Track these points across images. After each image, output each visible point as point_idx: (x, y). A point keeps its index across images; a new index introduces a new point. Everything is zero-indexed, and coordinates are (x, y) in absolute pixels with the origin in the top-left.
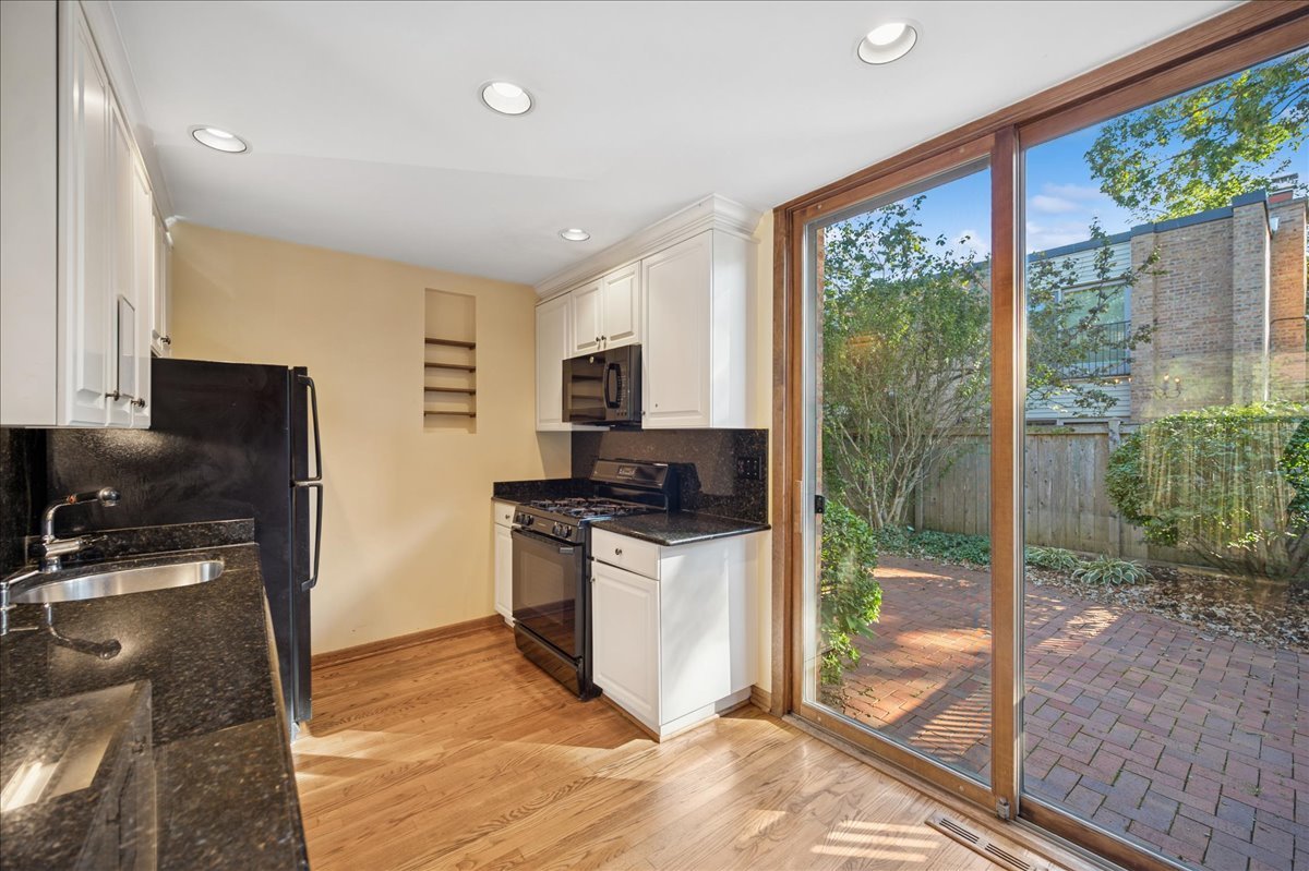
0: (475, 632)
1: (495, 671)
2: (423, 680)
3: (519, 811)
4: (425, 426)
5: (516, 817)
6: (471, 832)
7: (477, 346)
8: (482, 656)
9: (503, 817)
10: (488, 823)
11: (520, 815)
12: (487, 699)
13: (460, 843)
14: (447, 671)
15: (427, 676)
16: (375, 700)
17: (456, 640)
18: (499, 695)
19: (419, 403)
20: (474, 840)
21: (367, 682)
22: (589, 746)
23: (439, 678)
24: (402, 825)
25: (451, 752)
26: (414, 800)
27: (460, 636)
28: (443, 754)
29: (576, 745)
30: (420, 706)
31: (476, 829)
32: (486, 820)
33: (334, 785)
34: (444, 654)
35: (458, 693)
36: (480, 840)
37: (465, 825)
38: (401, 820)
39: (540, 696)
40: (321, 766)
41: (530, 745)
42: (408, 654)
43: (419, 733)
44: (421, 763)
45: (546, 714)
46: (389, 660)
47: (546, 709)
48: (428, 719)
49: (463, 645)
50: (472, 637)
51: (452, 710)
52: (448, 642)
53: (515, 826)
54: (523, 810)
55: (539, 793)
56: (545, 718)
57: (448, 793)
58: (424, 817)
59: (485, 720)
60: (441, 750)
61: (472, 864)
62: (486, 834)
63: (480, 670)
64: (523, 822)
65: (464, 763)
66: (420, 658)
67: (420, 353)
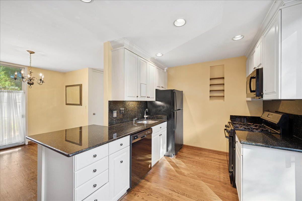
0: (224, 155)
1: (218, 165)
2: (201, 159)
3: (188, 195)
4: (210, 100)
5: (186, 196)
6: (177, 191)
7: (225, 78)
8: (219, 161)
9: (185, 194)
10: (181, 192)
11: (188, 196)
12: (209, 170)
13: (174, 191)
14: (207, 160)
15: (203, 159)
16: (189, 158)
17: (217, 155)
18: (212, 171)
19: (208, 94)
20: (176, 192)
21: (192, 154)
22: (220, 198)
23: (205, 160)
24: (170, 180)
25: (191, 175)
26: (176, 178)
27: (218, 154)
28: (189, 174)
29: (217, 195)
30: (195, 163)
31: (178, 191)
32: (181, 191)
33: (170, 167)
34: (211, 156)
35: (204, 165)
36: (176, 193)
37: (178, 189)
38: (171, 179)
39: (222, 178)
40: (172, 163)
41: (207, 186)
42: (204, 153)
43: (189, 168)
44: (184, 173)
45: (218, 182)
46: (199, 152)
47: (220, 181)
48: (194, 166)
49: (217, 156)
50: (222, 156)
51: (199, 168)
52: (215, 154)
53: (184, 197)
54: (189, 196)
55: (196, 196)
56: (217, 183)
57: (182, 181)
58: (174, 182)
59: (203, 174)
60: (189, 173)
61: (171, 195)
62: (179, 193)
63: (214, 164)
64: (187, 198)
65: (190, 178)
66: (206, 154)
67: (209, 82)
